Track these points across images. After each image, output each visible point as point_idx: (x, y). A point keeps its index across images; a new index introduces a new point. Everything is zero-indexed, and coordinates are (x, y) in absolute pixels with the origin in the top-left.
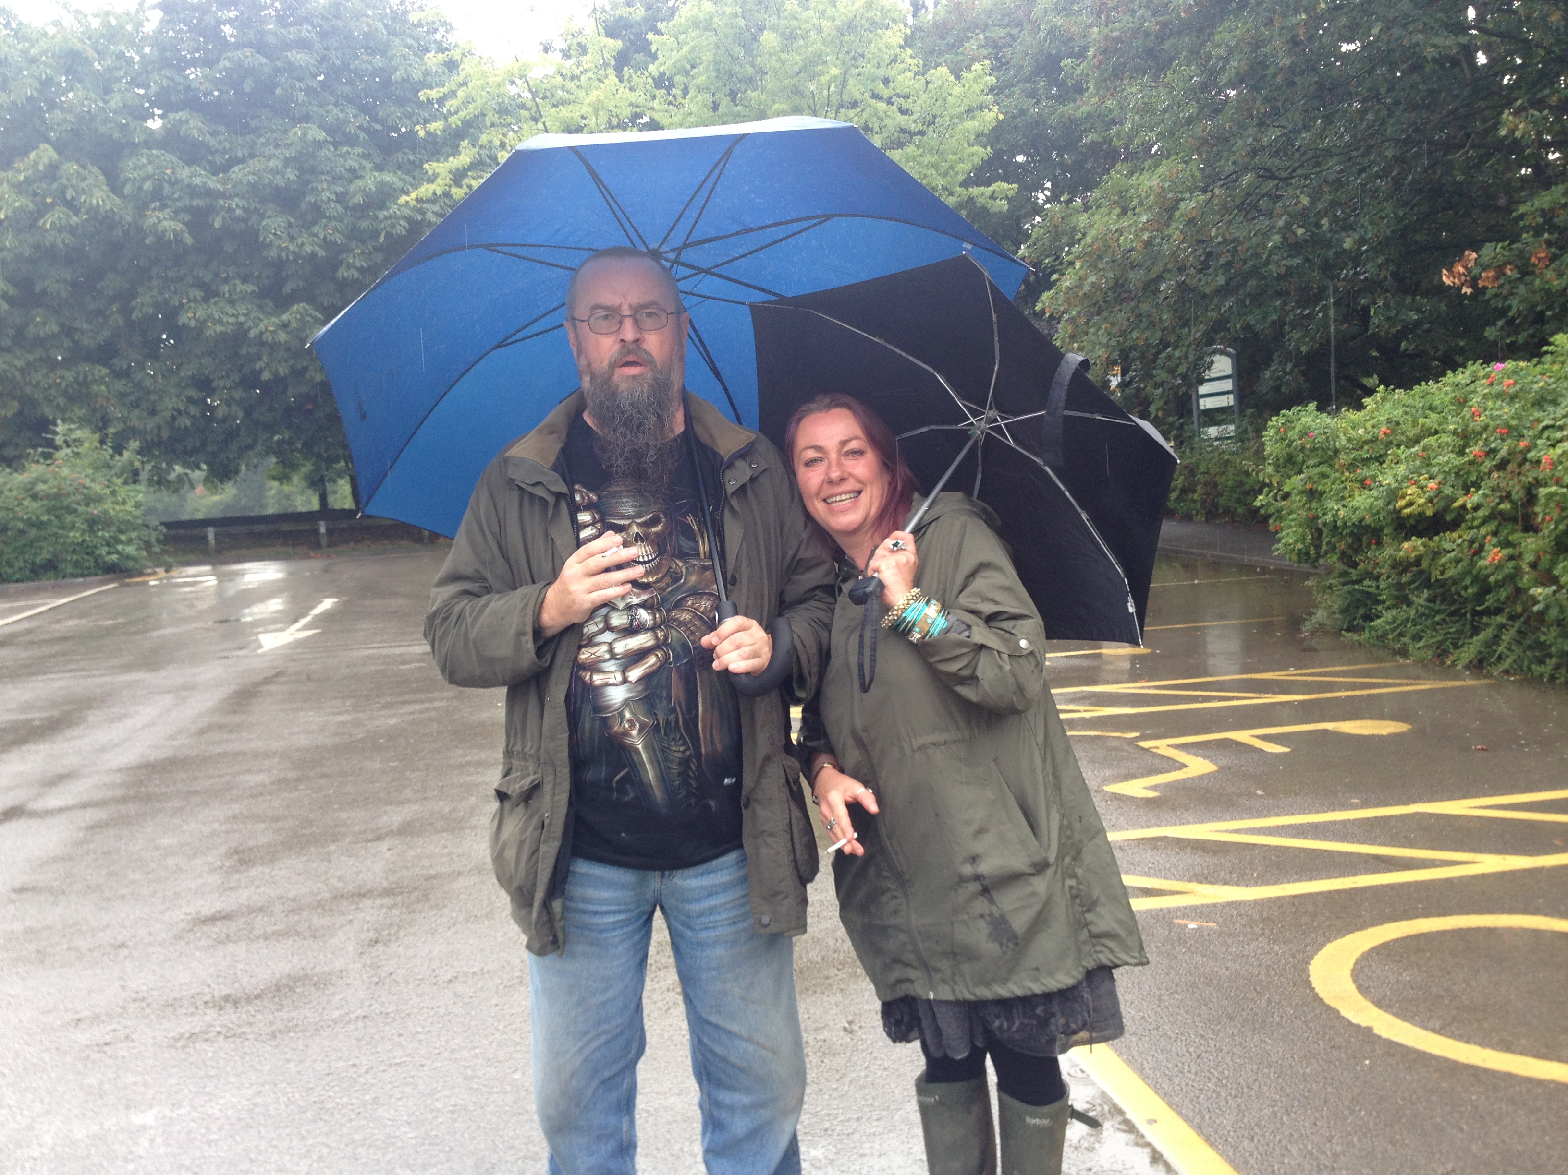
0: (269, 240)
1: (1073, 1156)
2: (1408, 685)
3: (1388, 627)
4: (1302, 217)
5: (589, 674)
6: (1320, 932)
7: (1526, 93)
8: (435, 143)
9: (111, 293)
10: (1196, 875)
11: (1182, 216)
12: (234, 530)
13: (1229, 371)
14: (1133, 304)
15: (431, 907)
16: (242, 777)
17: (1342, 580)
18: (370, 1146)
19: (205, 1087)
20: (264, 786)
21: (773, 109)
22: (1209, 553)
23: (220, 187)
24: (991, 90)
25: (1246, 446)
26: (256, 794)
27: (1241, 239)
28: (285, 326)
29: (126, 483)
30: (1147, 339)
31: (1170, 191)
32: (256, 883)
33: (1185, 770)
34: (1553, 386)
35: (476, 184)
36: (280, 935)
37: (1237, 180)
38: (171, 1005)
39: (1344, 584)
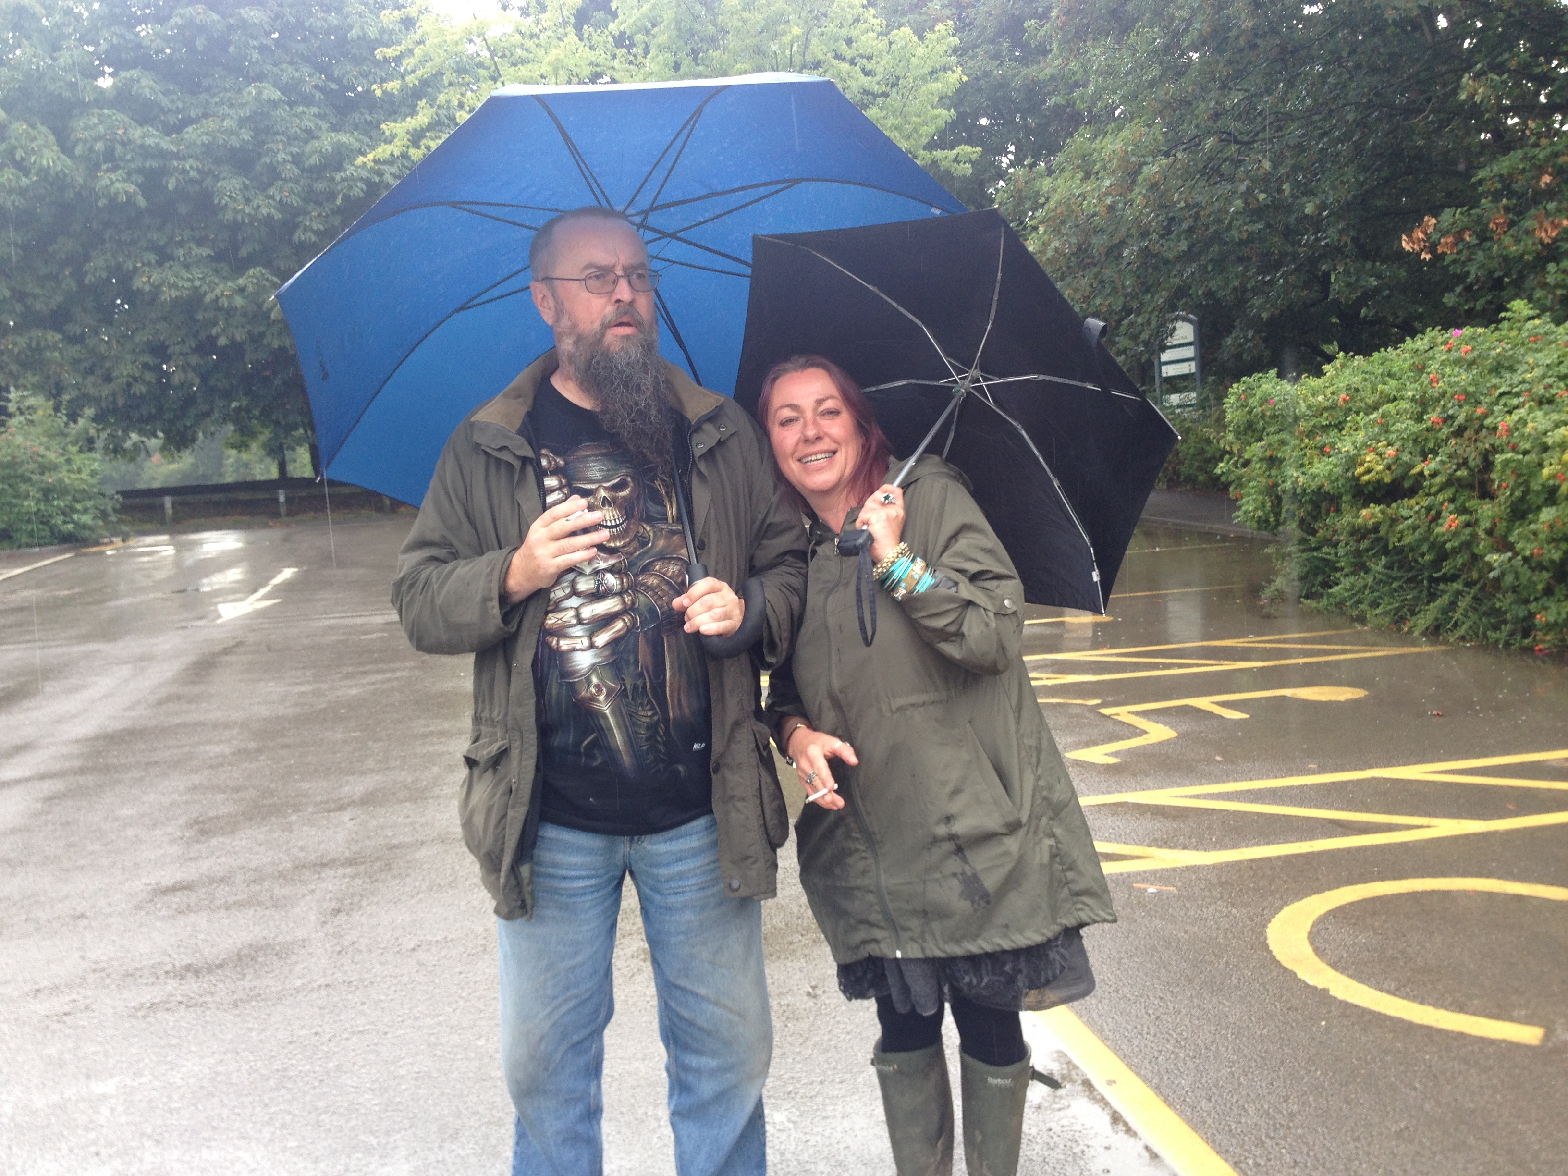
0: (224, 202)
1: (1033, 1116)
2: (1366, 651)
3: (1346, 594)
4: (1264, 182)
5: (555, 639)
6: (1278, 896)
7: (1486, 56)
8: (392, 103)
9: (64, 257)
10: (1155, 840)
11: (1145, 180)
12: (190, 498)
13: (1191, 338)
14: (1096, 269)
15: (394, 877)
16: (202, 748)
17: (1302, 547)
18: (334, 1113)
19: (166, 1057)
20: (224, 756)
21: (735, 69)
22: (1170, 520)
23: (174, 148)
24: (955, 51)
25: (1207, 413)
26: (216, 764)
27: (1204, 204)
28: (242, 290)
29: (81, 451)
30: (1110, 305)
31: (1133, 154)
32: (217, 853)
33: (1145, 736)
34: (1511, 352)
35: (434, 145)
36: (241, 905)
37: (1199, 144)
38: (131, 975)
39: (1303, 551)
